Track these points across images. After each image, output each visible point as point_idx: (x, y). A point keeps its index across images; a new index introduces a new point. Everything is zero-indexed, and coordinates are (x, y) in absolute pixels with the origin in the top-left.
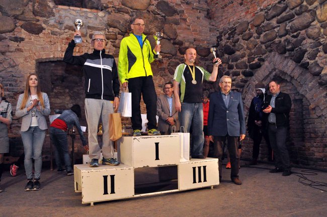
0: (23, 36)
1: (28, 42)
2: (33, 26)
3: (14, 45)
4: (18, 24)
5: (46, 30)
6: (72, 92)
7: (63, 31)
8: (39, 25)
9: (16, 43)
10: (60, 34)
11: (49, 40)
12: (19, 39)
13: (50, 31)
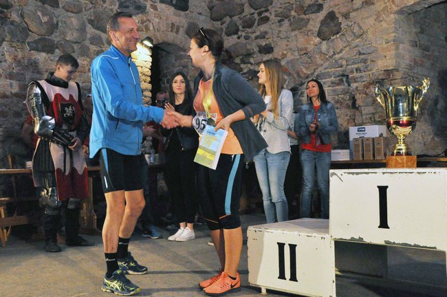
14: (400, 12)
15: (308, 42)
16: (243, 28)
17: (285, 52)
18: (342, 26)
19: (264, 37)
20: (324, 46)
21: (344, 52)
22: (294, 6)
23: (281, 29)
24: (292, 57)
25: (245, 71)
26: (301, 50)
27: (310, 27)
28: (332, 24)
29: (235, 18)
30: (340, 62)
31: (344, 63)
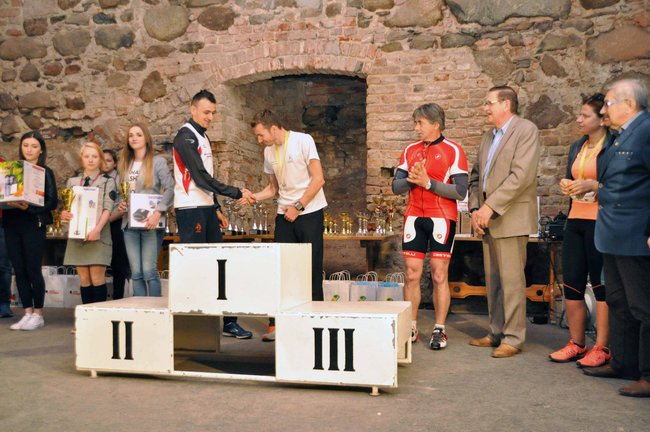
0: (201, 39)
1: (209, 47)
2: (217, 13)
3: (186, 59)
4: (192, 18)
5: (242, 16)
6: (342, 141)
7: (272, 12)
8: (225, 9)
9: (190, 55)
10: (267, 20)
11: (246, 36)
12: (194, 47)
13: (247, 18)
14: (228, 83)
15: (128, 102)
16: (46, 74)
17: (99, 110)
18: (167, 89)
19: (73, 90)
20: (146, 108)
21: (168, 118)
22: (112, 59)
23: (95, 83)
24: (109, 117)
25: (47, 126)
26: (119, 110)
27: (130, 85)
28: (156, 86)
29: (35, 61)
30: (164, 128)
31: (168, 129)
